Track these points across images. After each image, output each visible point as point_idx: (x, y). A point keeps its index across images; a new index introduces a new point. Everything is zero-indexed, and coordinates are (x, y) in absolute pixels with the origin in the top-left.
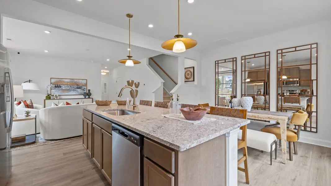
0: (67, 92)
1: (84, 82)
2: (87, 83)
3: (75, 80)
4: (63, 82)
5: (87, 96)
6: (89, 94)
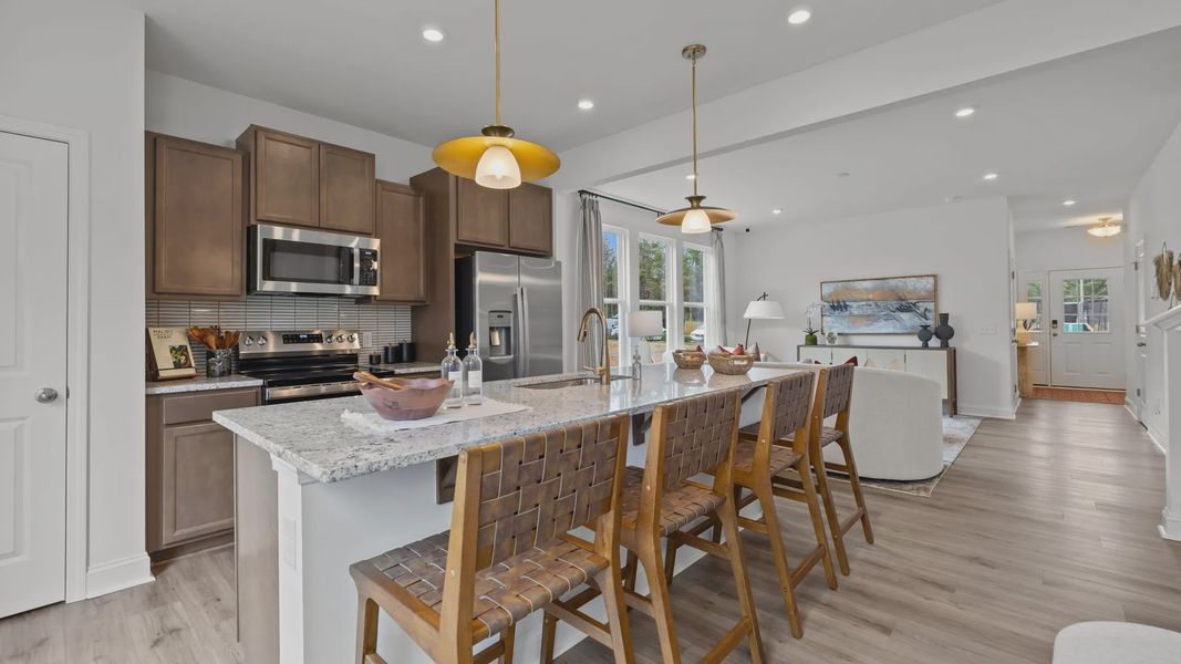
0: (867, 325)
1: (928, 283)
2: (935, 290)
3: (893, 282)
4: (855, 290)
5: (934, 337)
6: (943, 331)
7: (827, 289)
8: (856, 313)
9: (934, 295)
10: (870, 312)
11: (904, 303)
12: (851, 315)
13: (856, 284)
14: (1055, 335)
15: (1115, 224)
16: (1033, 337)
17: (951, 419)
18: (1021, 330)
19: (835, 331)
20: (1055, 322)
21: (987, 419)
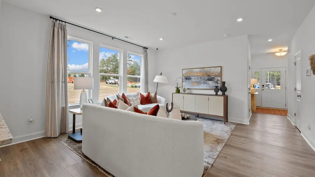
1: (219, 70)
2: (221, 72)
3: (206, 69)
4: (194, 72)
5: (220, 91)
6: (223, 88)
7: (184, 72)
8: (193, 81)
9: (220, 75)
10: (198, 81)
11: (210, 77)
12: (192, 82)
13: (194, 70)
14: (263, 90)
15: (285, 51)
16: (257, 91)
17: (224, 125)
18: (252, 88)
19: (186, 88)
20: (263, 86)
21: (238, 124)
